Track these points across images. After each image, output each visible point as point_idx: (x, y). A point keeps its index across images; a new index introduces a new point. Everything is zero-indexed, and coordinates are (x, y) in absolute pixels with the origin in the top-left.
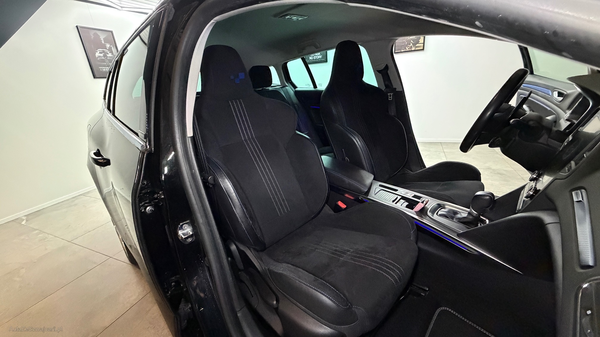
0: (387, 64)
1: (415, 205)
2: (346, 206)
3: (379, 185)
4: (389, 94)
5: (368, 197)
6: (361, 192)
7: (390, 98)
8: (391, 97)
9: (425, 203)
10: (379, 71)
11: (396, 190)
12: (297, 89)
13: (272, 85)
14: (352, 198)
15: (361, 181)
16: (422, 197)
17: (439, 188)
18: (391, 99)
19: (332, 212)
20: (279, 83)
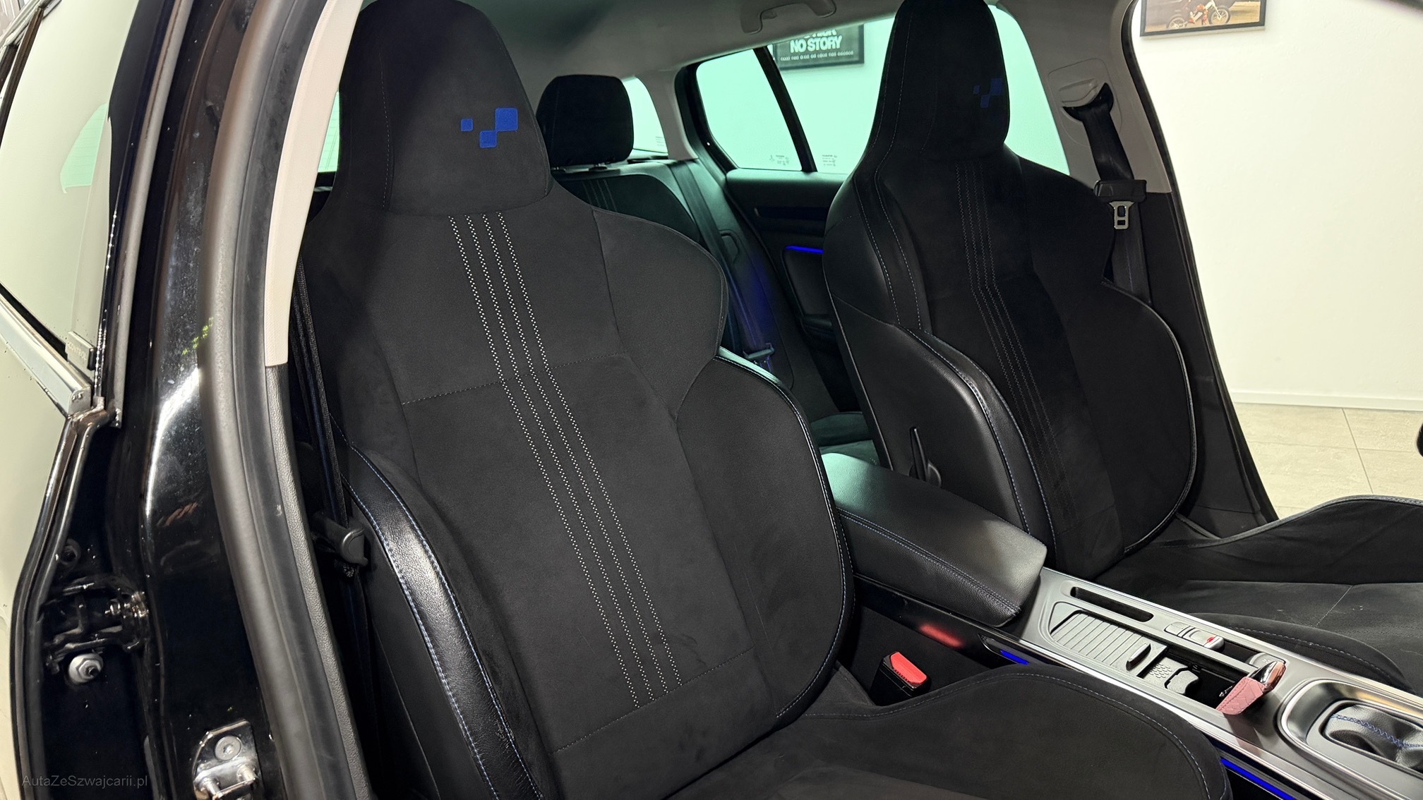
0: (1105, 84)
1: (1227, 686)
2: (924, 677)
3: (1068, 592)
4: (1115, 205)
5: (1022, 642)
6: (988, 617)
7: (1121, 223)
8: (1126, 219)
9: (1267, 678)
10: (1074, 112)
11: (1145, 617)
12: (732, 174)
13: (634, 154)
14: (953, 642)
15: (991, 571)
16: (1258, 652)
17: (1333, 610)
18: (1125, 227)
19: (866, 703)
20: (663, 149)
